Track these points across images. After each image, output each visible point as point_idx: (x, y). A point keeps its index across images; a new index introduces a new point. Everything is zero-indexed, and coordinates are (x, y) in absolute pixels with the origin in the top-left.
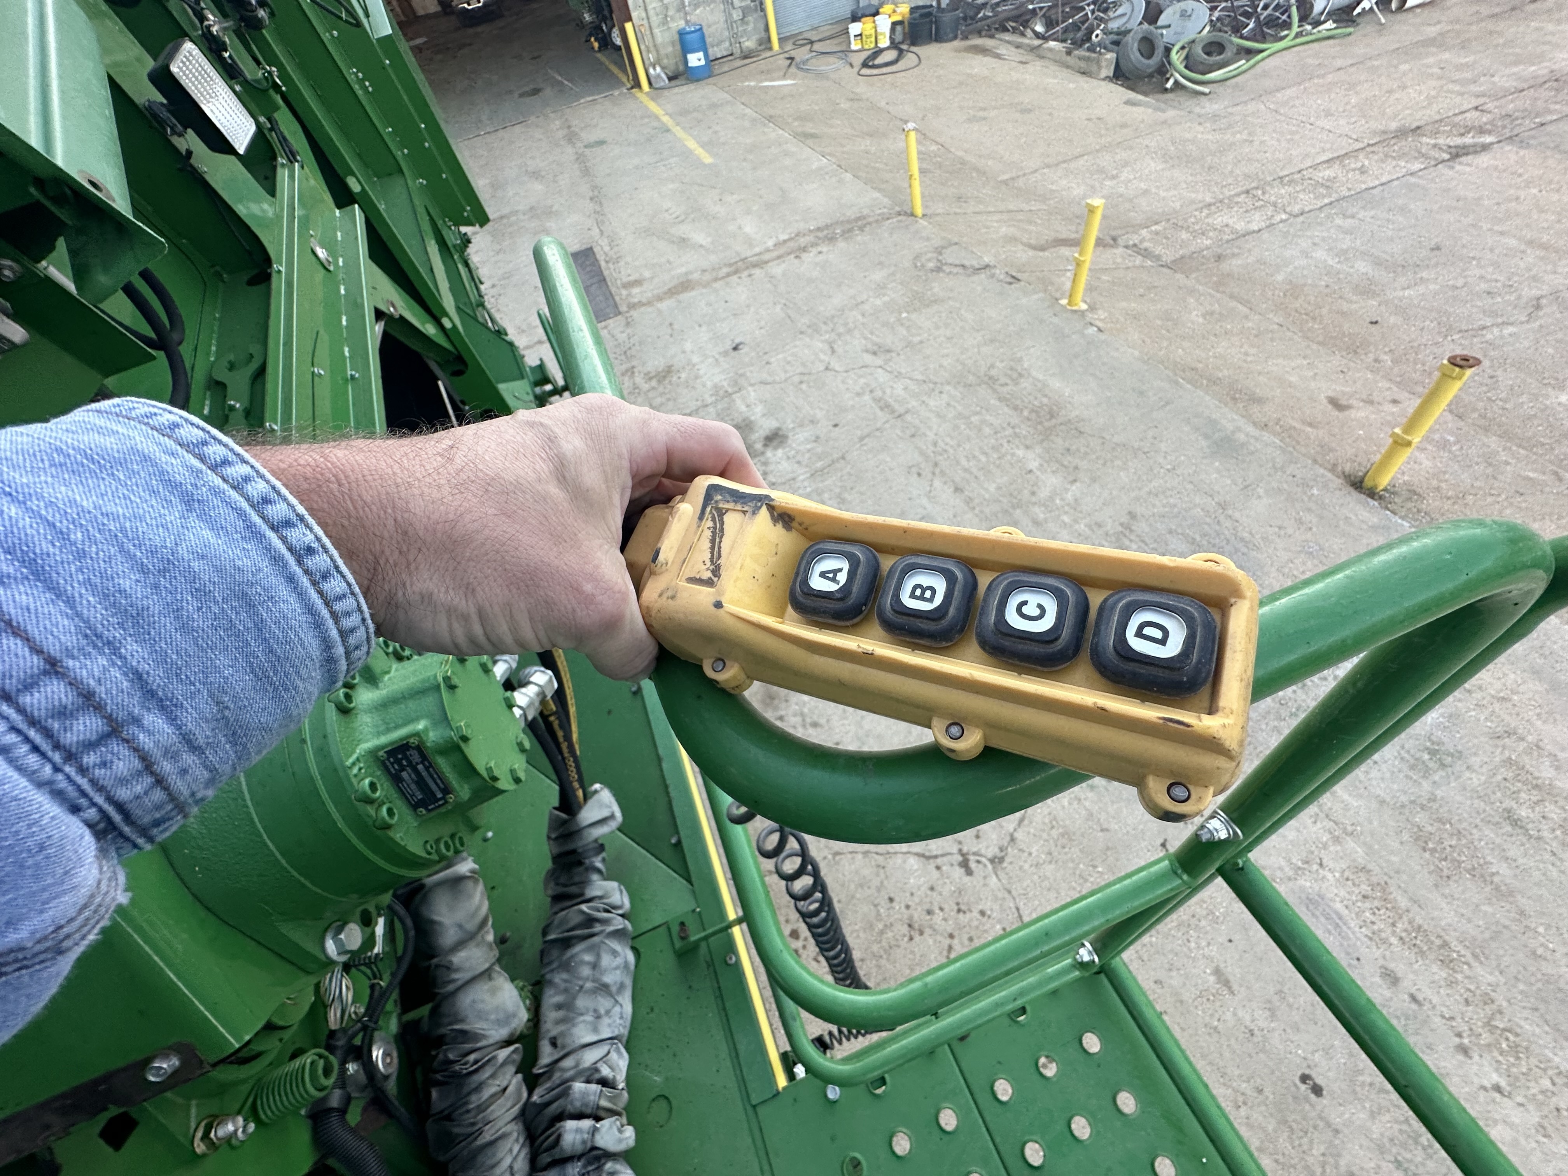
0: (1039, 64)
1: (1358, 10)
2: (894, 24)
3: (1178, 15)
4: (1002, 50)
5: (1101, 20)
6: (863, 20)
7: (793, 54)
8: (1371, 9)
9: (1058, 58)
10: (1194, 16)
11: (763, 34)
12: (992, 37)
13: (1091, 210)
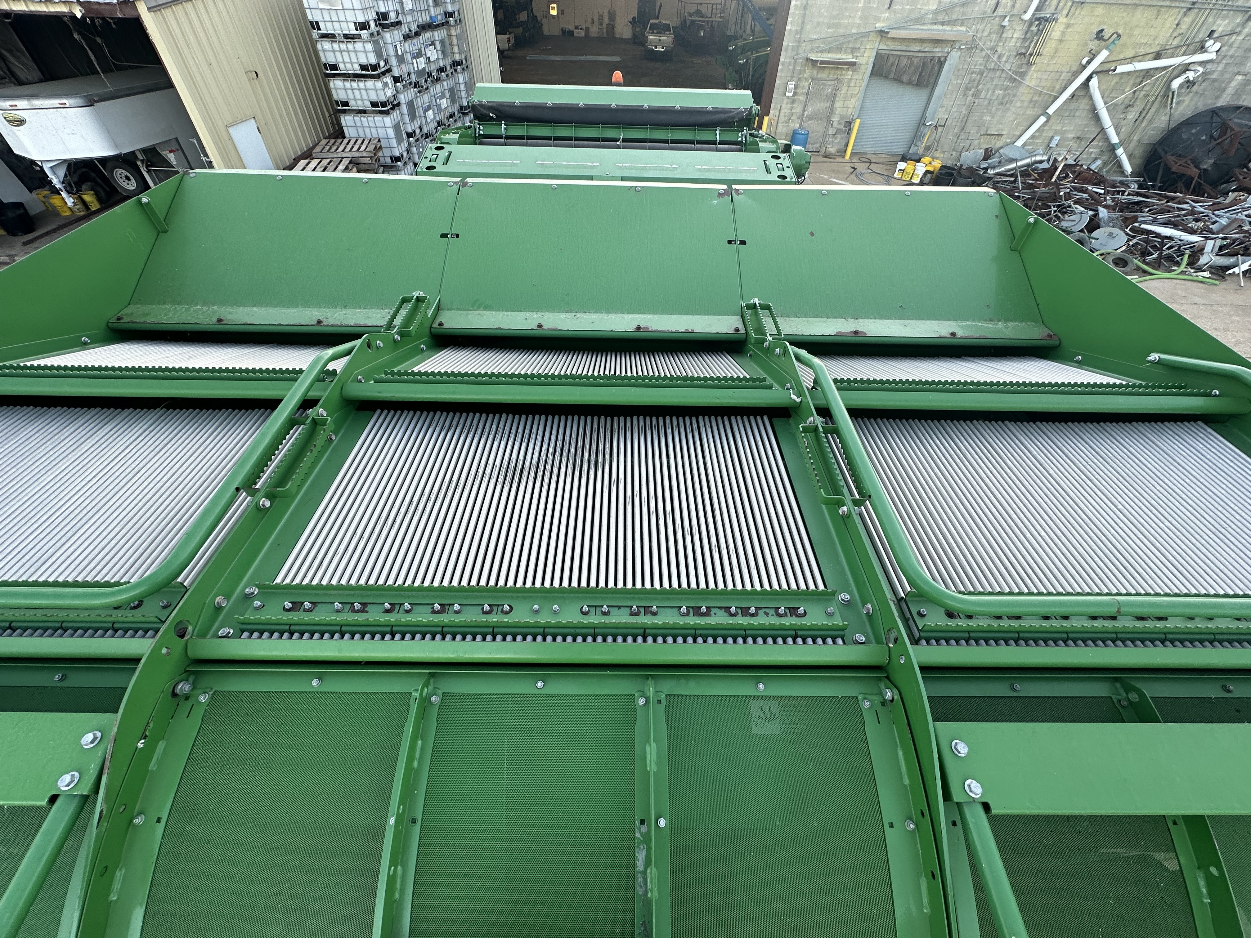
1: (1230, 271)
2: (927, 172)
3: (1106, 234)
5: (1058, 218)
6: (909, 162)
7: (856, 166)
8: (1239, 274)
10: (1116, 238)
11: (843, 147)
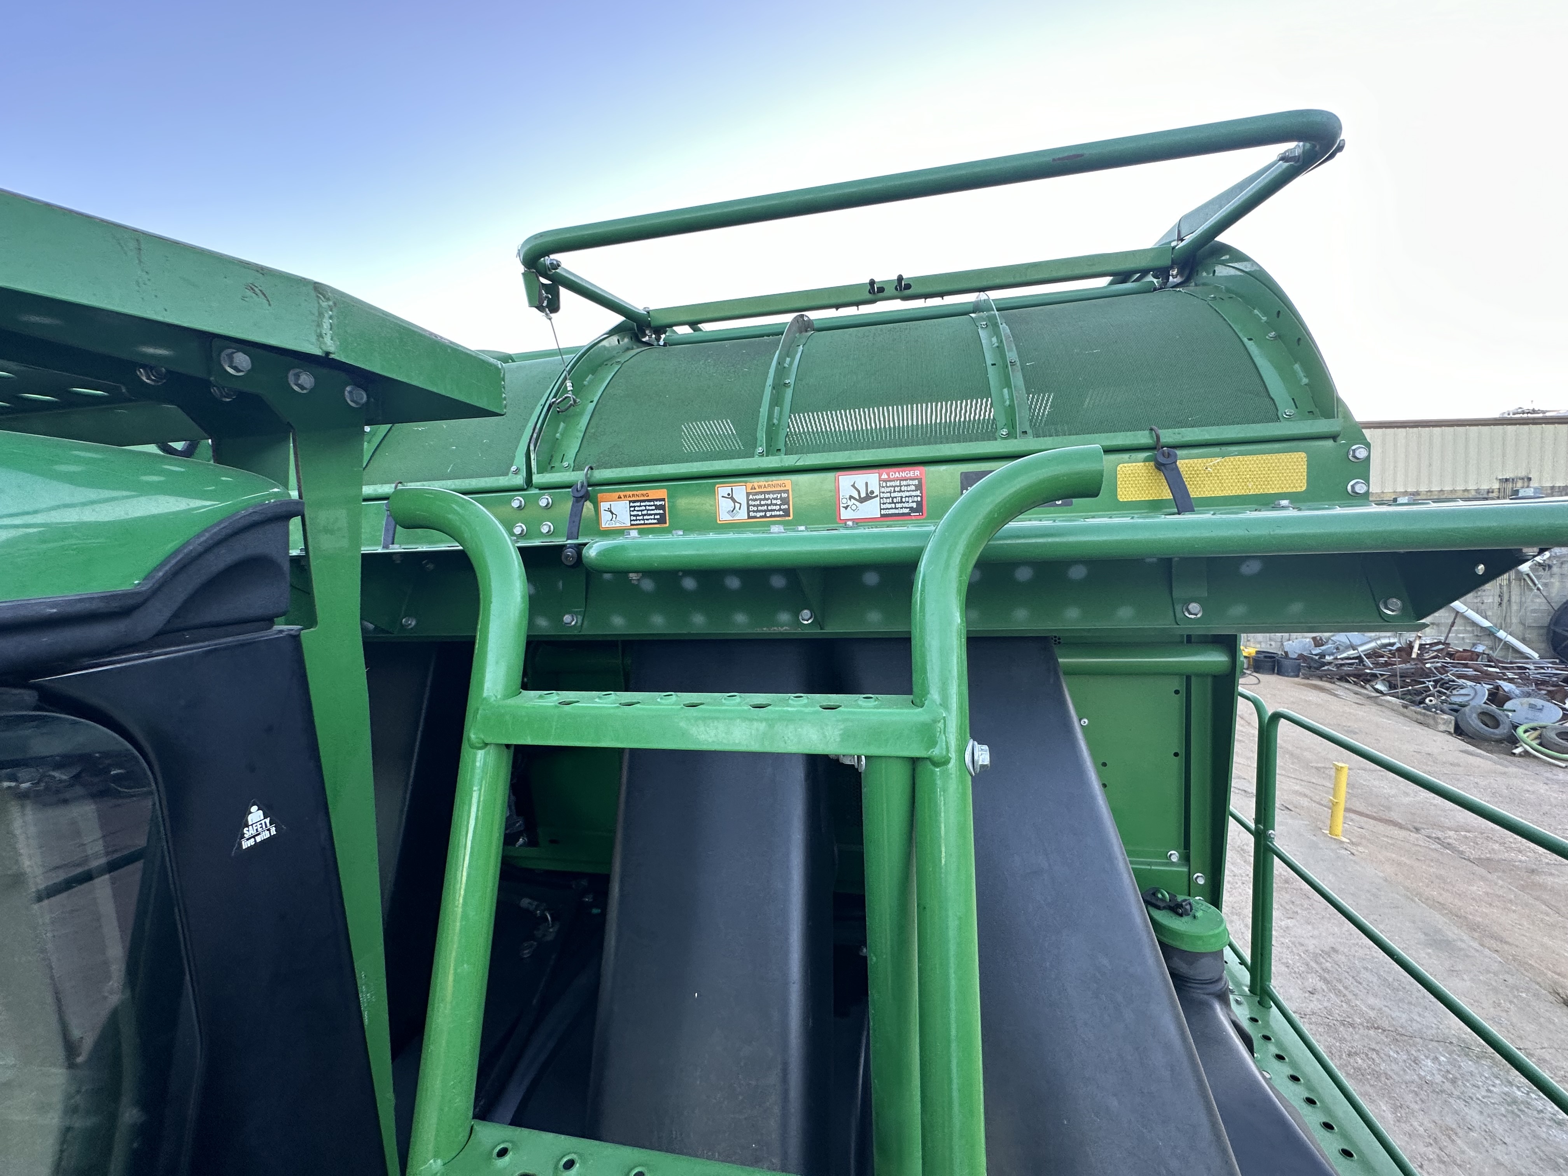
0: (1374, 708)
3: (1526, 706)
4: (1340, 692)
5: (1443, 693)
9: (1395, 708)
10: (1545, 711)
12: (1334, 683)
13: (1338, 769)
